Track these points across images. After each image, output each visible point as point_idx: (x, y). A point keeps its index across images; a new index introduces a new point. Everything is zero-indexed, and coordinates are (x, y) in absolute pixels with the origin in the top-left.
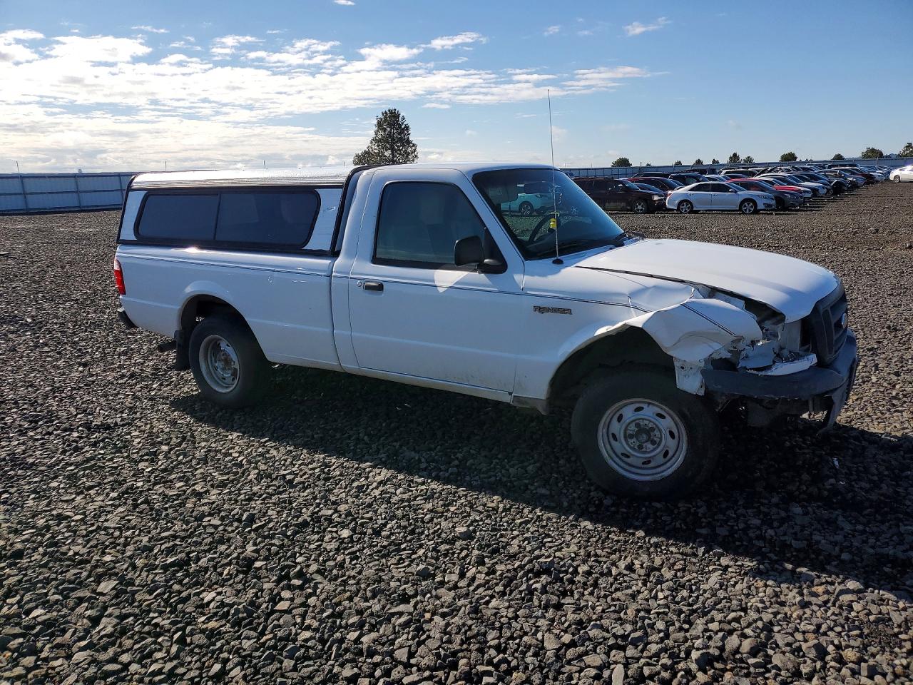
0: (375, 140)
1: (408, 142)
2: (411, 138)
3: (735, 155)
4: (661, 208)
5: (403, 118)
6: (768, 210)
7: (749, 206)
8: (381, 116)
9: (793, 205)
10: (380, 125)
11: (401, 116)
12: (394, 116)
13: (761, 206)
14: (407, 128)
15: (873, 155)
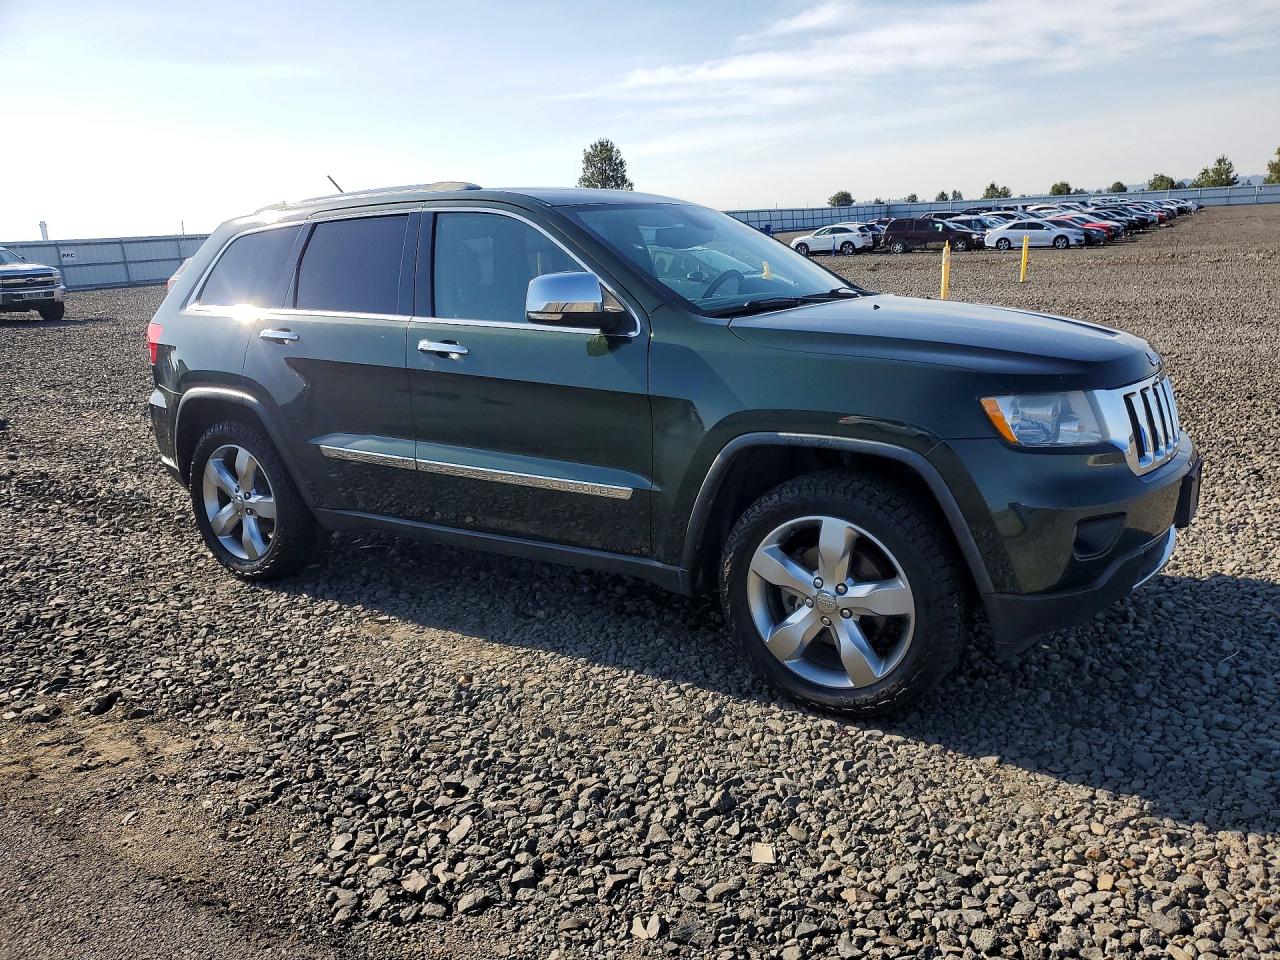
0: (584, 180)
1: (624, 180)
2: (628, 176)
3: (992, 186)
4: (980, 246)
5: (618, 152)
6: (1080, 245)
7: (1061, 243)
8: (589, 150)
9: (1099, 241)
10: (589, 160)
11: (615, 149)
12: (607, 150)
13: (1072, 242)
14: (622, 163)
15: (1163, 183)
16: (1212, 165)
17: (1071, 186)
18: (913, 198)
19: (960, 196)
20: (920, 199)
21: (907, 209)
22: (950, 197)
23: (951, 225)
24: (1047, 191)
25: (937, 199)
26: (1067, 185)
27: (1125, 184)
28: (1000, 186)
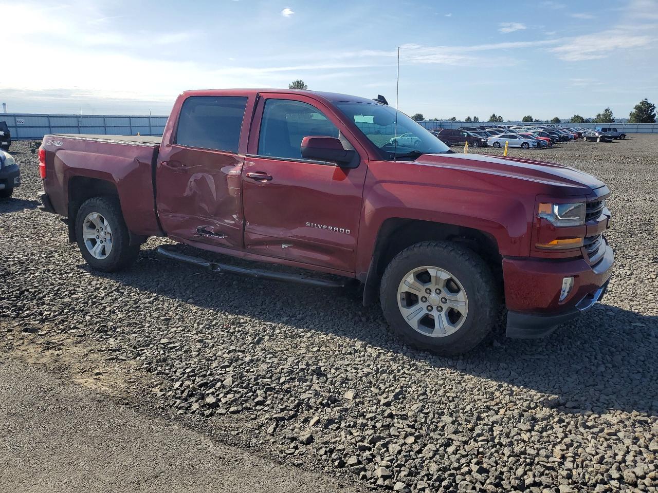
3: (494, 115)
4: (485, 145)
5: (306, 86)
6: (534, 148)
7: (525, 146)
9: (544, 146)
11: (304, 85)
12: (301, 85)
13: (531, 146)
15: (578, 120)
16: (602, 112)
17: (533, 118)
18: (454, 119)
19: (478, 119)
20: (457, 120)
21: (450, 124)
22: (473, 119)
23: (471, 134)
24: (521, 119)
25: (466, 120)
26: (531, 117)
27: (560, 118)
28: (497, 116)
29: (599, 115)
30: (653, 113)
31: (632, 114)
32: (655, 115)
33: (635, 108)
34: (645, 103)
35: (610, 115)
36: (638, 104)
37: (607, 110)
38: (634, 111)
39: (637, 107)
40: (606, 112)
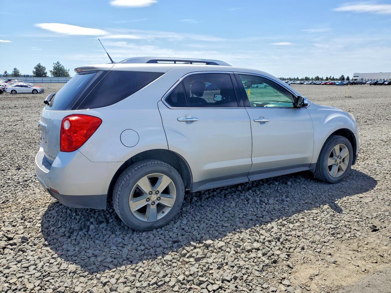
29: (6, 72)
30: (45, 72)
31: (34, 72)
32: (46, 72)
33: (35, 68)
34: (39, 66)
35: (18, 72)
36: (36, 66)
37: (15, 69)
38: (35, 70)
39: (36, 68)
40: (15, 70)
